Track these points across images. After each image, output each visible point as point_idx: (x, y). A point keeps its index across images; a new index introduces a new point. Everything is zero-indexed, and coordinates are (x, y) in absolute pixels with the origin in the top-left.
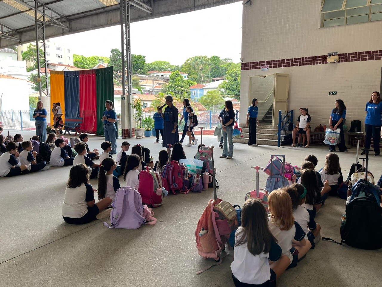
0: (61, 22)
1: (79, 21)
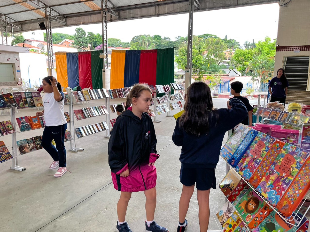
0: (114, 11)
1: (127, 11)
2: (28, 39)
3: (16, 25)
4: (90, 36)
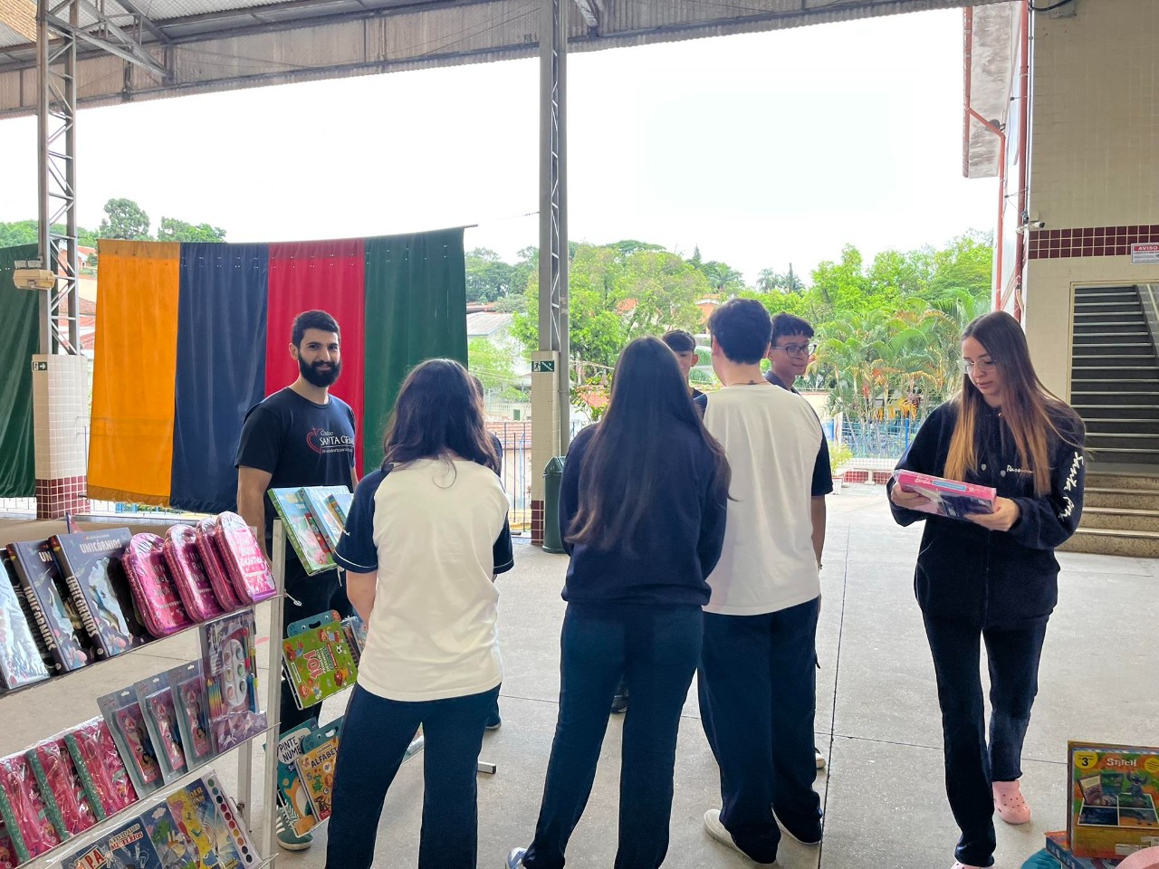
0: (138, 43)
1: (213, 45)
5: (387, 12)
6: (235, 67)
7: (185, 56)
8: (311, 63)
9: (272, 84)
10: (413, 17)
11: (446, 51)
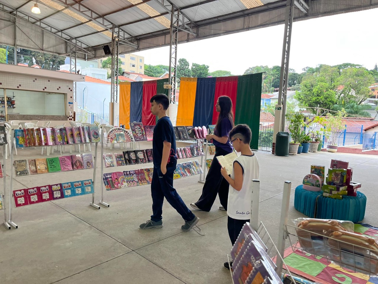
0: (191, 28)
1: (208, 26)
2: (127, 72)
3: (89, 51)
4: (195, 68)
5: (250, 14)
6: (212, 32)
7: (202, 30)
8: (230, 30)
9: (221, 36)
10: (256, 15)
11: (265, 23)
